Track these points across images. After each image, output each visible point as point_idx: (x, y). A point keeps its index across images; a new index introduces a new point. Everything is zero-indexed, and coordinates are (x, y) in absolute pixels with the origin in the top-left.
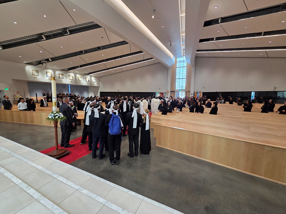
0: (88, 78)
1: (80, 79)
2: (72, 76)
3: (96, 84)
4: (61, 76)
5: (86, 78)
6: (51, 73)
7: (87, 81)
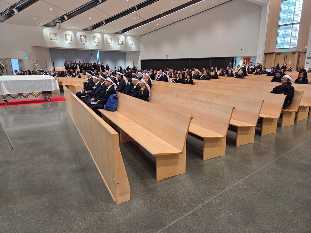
0: (120, 40)
1: (110, 41)
2: (98, 38)
3: (133, 48)
5: (118, 39)
6: (70, 35)
7: (120, 44)
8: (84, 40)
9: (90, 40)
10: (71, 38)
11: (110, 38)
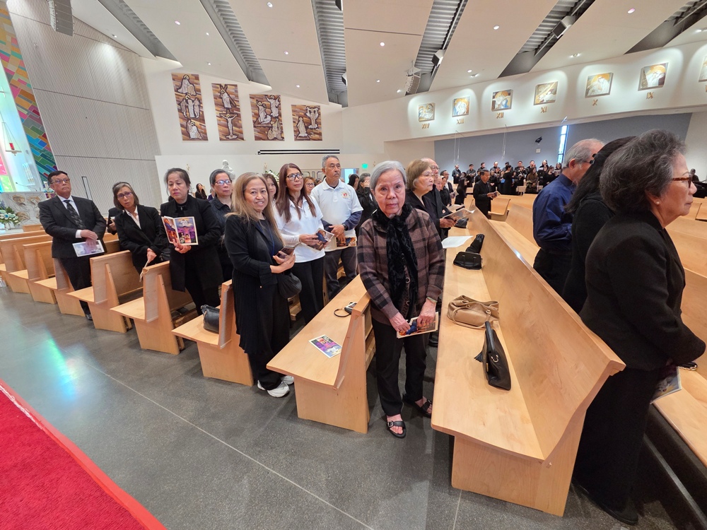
0: (657, 69)
1: (601, 85)
2: (550, 87)
4: (500, 100)
5: (644, 71)
6: (466, 100)
7: (649, 85)
8: (504, 103)
9: (523, 98)
10: (466, 106)
11: (604, 76)
